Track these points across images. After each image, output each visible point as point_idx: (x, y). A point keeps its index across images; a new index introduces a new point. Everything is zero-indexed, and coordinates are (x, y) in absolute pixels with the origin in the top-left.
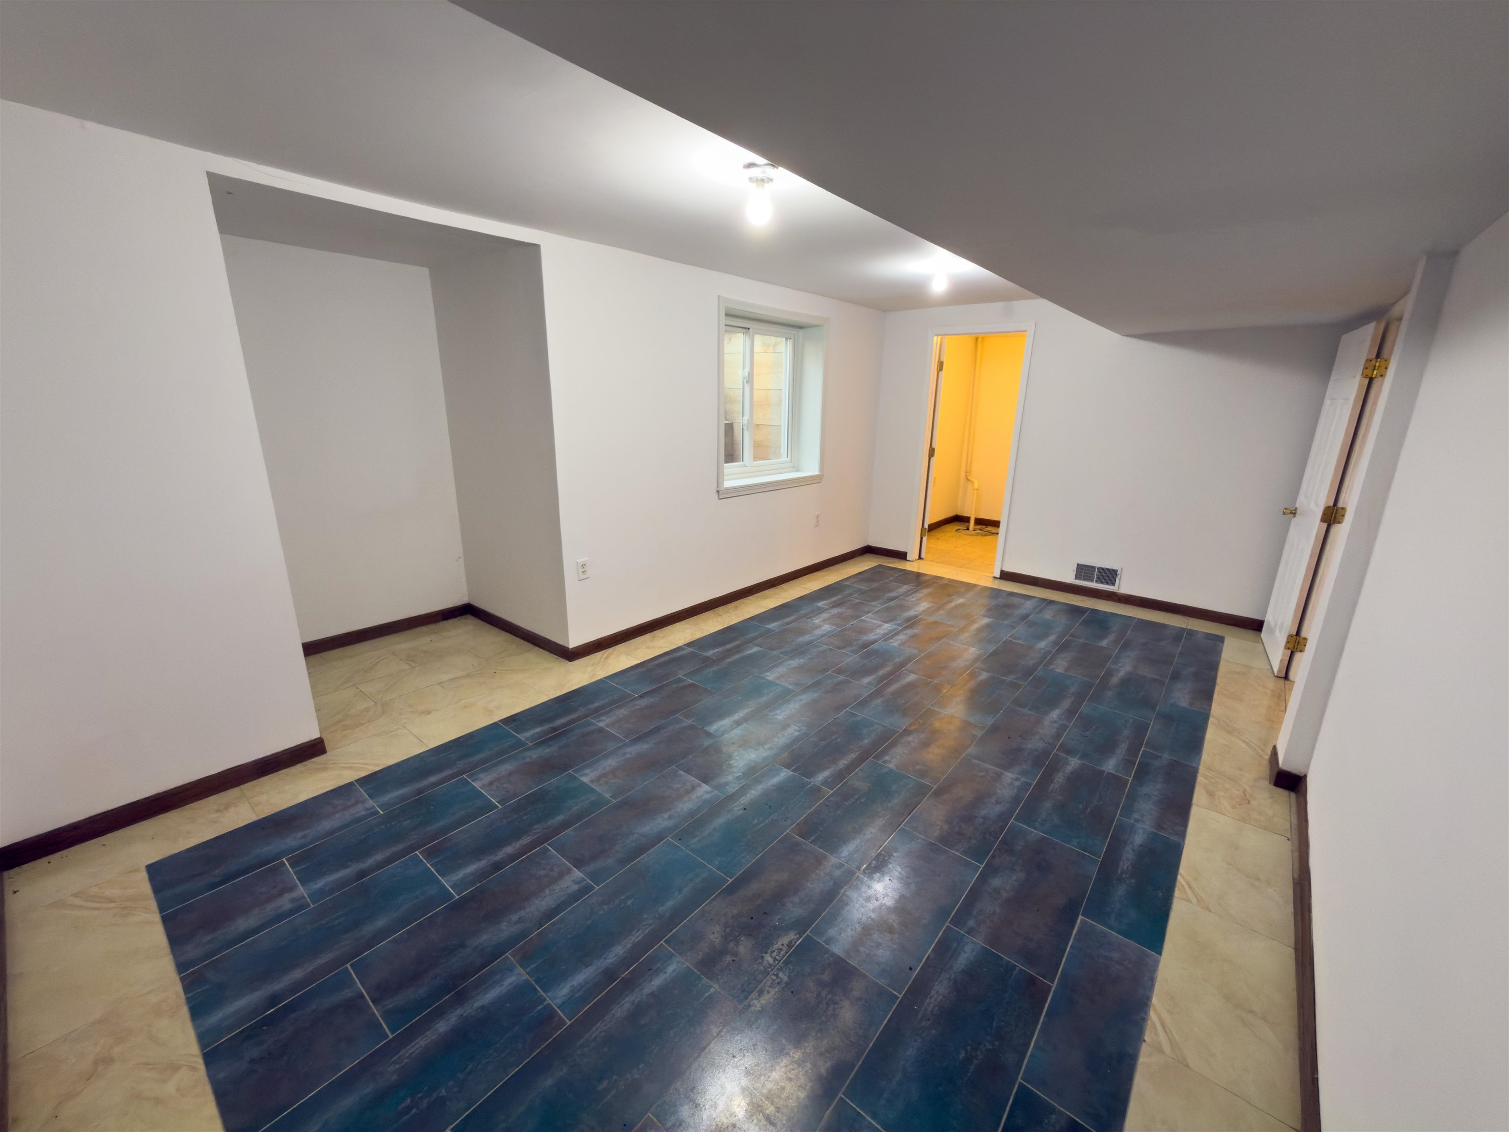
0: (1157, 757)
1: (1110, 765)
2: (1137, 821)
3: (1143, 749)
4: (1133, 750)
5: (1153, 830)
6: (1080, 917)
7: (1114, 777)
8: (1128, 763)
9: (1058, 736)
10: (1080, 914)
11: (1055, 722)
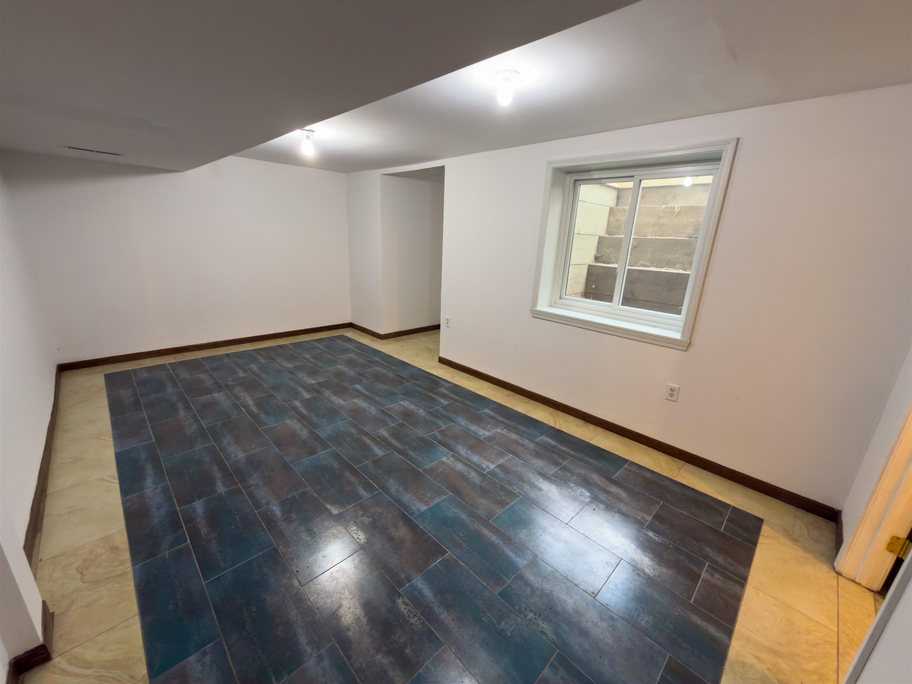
0: (172, 545)
1: (199, 506)
2: (156, 488)
3: (189, 542)
4: (195, 534)
5: (144, 491)
6: (154, 440)
7: (190, 502)
8: (190, 520)
9: (251, 495)
10: (155, 442)
11: (267, 504)
